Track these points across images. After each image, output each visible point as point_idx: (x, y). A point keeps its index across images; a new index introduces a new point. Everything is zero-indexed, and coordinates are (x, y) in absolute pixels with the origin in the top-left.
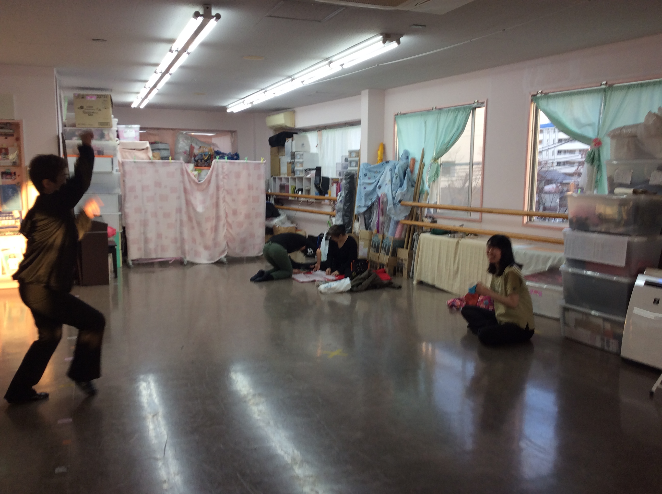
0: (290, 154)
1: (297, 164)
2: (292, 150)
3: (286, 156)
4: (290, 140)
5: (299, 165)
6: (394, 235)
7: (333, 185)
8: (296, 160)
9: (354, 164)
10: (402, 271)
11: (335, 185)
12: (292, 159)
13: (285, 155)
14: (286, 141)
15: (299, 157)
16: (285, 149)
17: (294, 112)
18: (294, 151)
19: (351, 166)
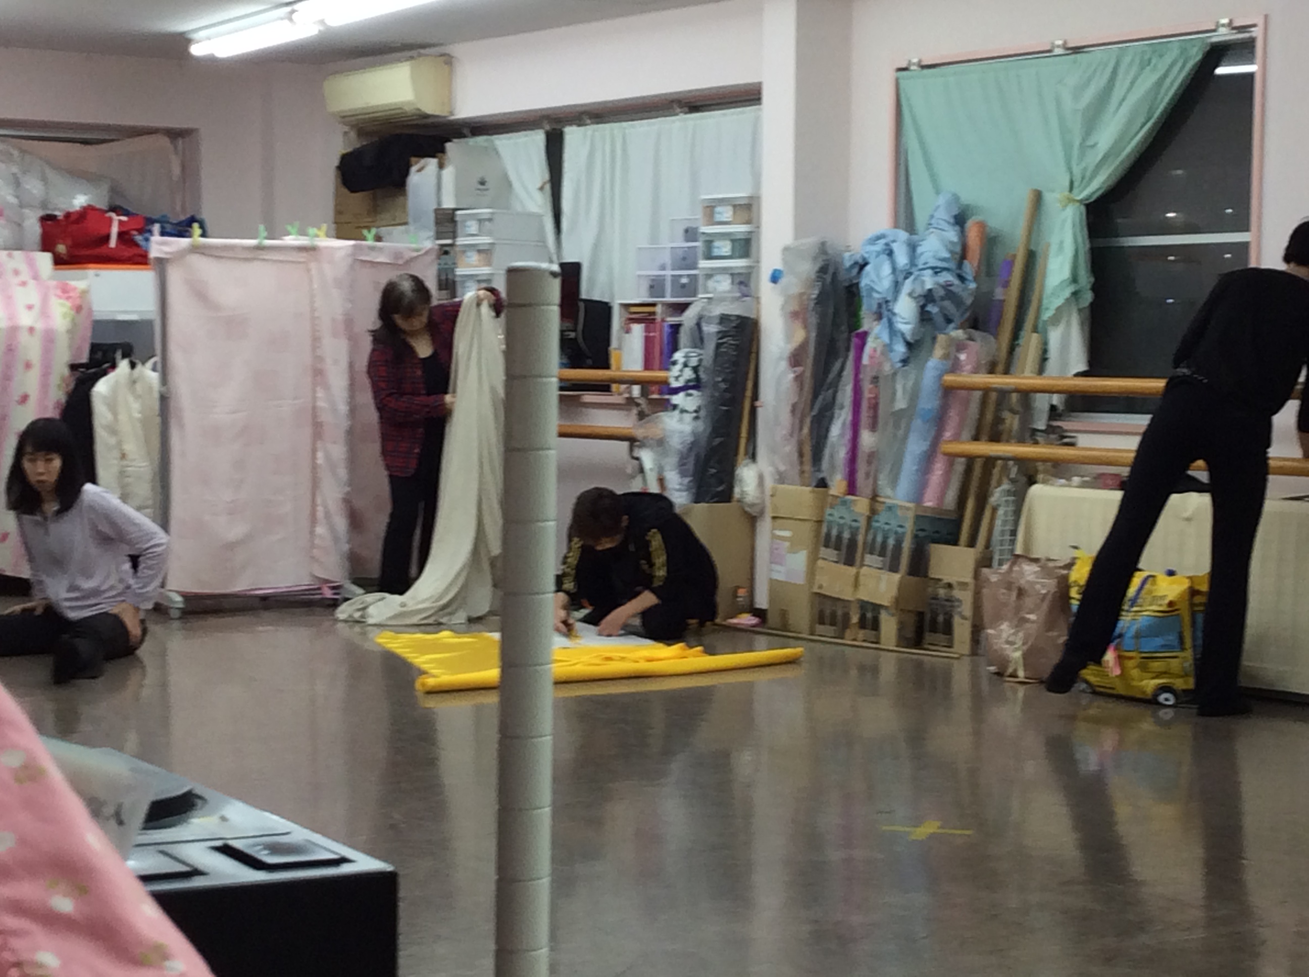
0: (432, 217)
1: (464, 252)
2: (439, 203)
3: (411, 227)
4: (432, 163)
5: (474, 257)
6: (918, 498)
7: (628, 331)
8: (460, 241)
9: (724, 248)
10: (948, 629)
11: (638, 330)
12: (439, 236)
13: (405, 224)
14: (414, 169)
15: (473, 227)
16: (406, 200)
17: (448, 60)
18: (448, 203)
19: (709, 257)
